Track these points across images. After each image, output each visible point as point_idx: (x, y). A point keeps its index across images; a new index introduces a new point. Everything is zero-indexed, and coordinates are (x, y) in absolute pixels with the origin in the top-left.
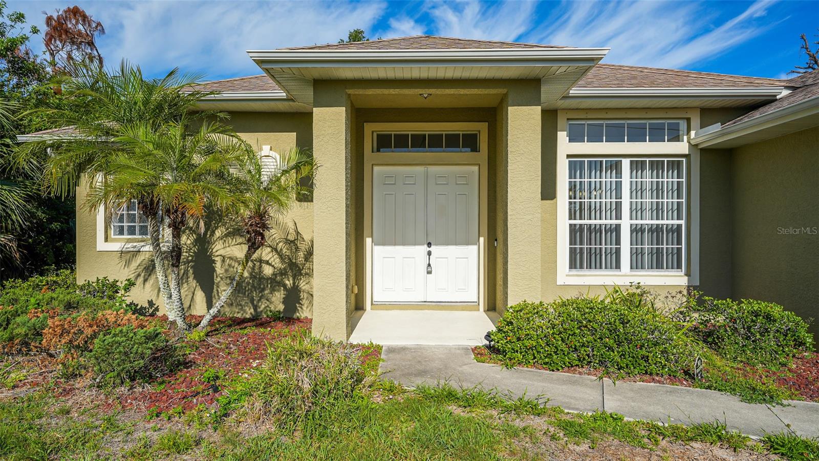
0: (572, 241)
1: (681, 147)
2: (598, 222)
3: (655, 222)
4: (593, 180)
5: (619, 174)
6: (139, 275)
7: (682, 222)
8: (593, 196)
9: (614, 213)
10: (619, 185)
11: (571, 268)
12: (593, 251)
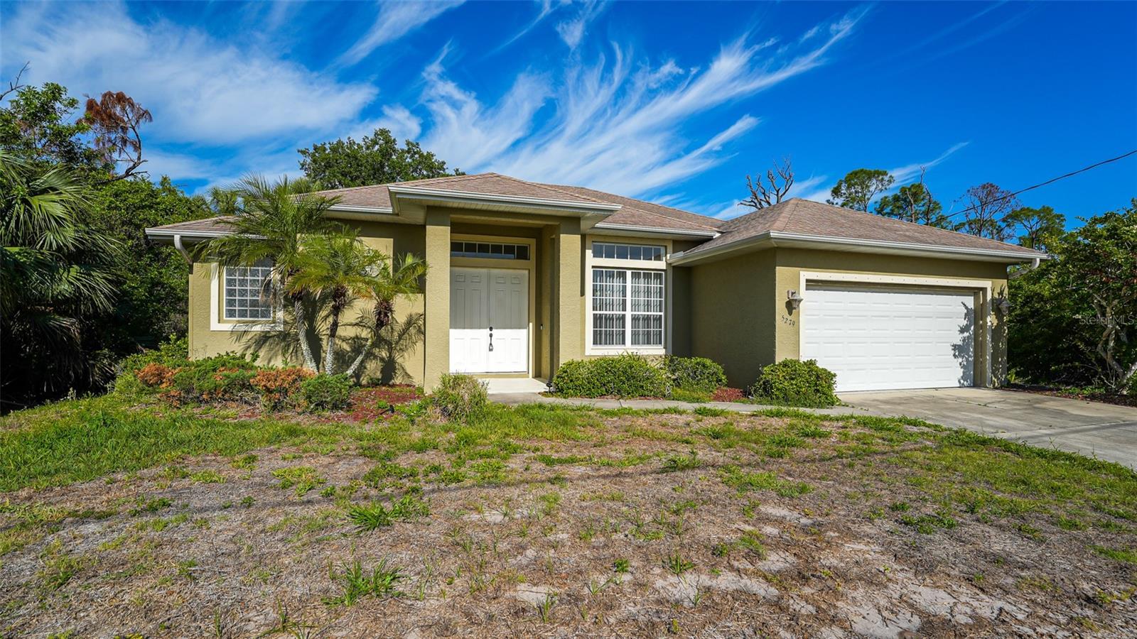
0: (595, 326)
1: (661, 265)
2: (611, 312)
3: (646, 313)
4: (608, 284)
5: (625, 281)
6: (249, 347)
7: (662, 314)
8: (608, 295)
9: (621, 306)
10: (624, 287)
11: (594, 344)
12: (608, 332)
